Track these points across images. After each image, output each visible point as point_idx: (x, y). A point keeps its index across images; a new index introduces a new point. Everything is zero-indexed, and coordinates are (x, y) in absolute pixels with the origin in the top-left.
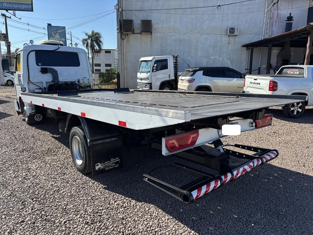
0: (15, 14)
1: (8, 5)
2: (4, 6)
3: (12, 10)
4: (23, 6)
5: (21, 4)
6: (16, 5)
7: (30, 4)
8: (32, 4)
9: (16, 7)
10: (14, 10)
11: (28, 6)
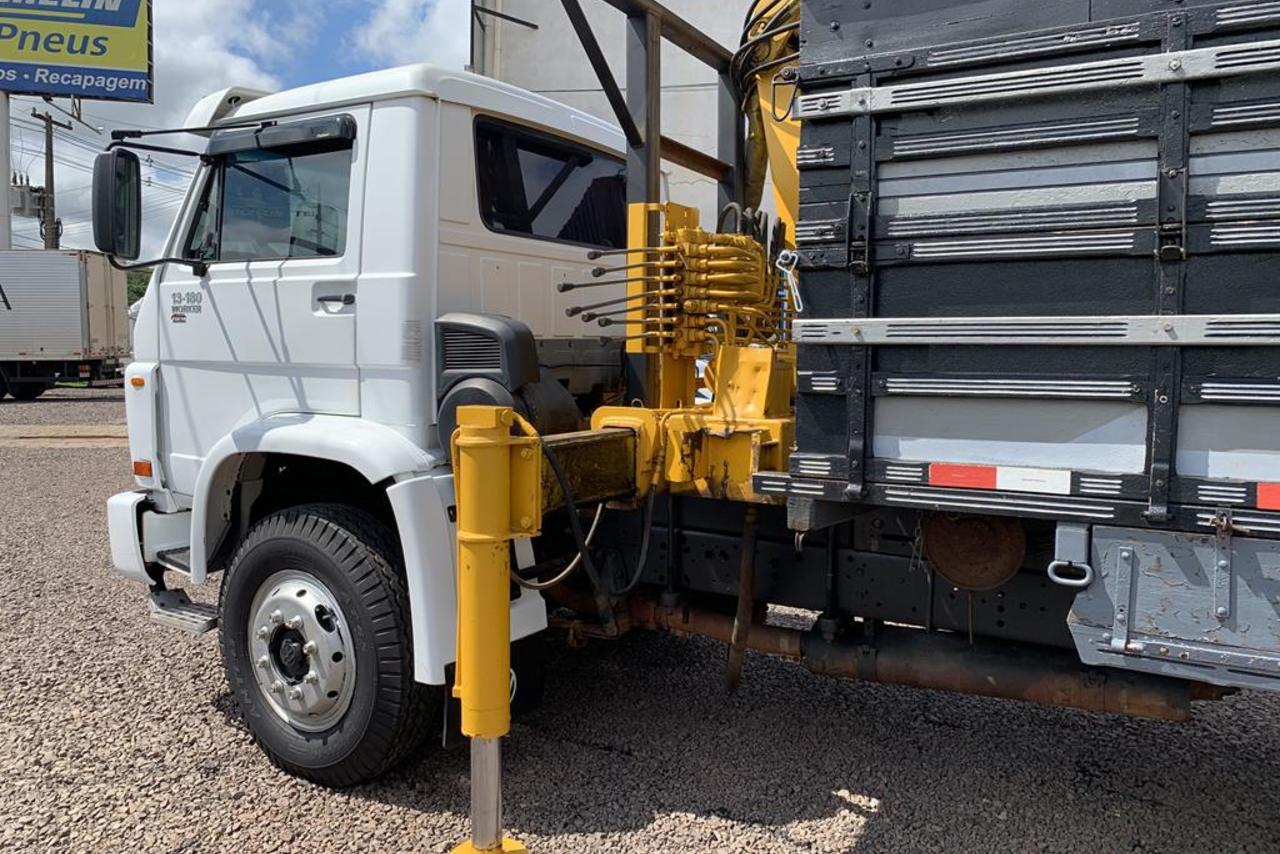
0: (79, 115)
1: (54, 78)
2: (37, 80)
3: (68, 96)
4: (112, 82)
5: (107, 73)
6: (86, 77)
7: (144, 73)
8: (149, 75)
9: (85, 83)
10: (75, 97)
11: (135, 83)
